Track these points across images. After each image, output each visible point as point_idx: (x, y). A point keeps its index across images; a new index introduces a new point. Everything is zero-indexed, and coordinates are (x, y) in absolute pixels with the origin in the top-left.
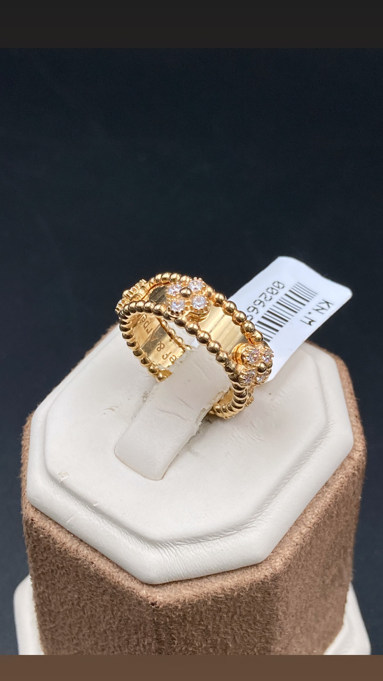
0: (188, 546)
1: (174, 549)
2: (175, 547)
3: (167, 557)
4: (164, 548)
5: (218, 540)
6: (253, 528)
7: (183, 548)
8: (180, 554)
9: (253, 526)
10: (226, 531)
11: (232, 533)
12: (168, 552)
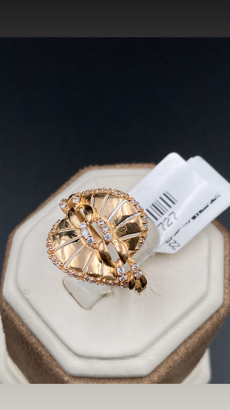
0: (98, 361)
1: (90, 361)
2: (90, 360)
3: (83, 364)
4: (83, 359)
5: (119, 361)
6: (143, 357)
7: (95, 361)
8: (93, 365)
9: (143, 356)
10: (125, 357)
11: (129, 358)
12: (85, 362)
